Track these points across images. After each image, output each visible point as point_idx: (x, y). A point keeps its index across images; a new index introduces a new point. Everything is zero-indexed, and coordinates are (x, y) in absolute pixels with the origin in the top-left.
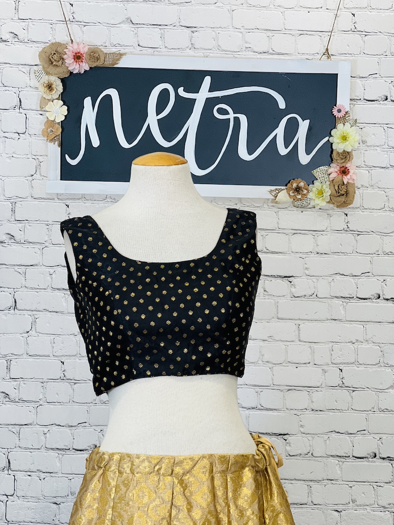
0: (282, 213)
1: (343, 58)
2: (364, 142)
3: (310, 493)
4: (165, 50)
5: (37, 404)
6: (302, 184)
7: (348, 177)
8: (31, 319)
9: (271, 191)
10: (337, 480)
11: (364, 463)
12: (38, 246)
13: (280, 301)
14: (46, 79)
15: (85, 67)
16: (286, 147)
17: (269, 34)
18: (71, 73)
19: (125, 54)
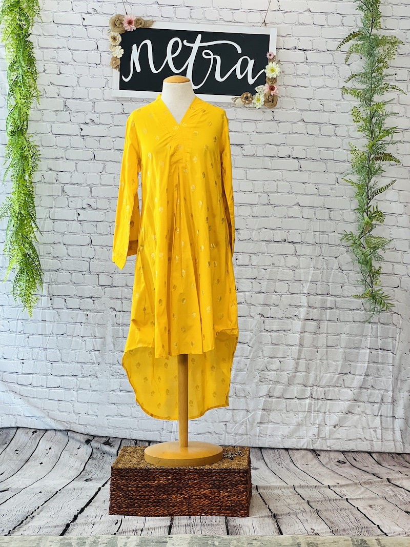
0: (238, 110)
1: (273, 25)
2: (283, 72)
3: (250, 259)
4: (176, 19)
5: (106, 211)
6: (249, 95)
7: (274, 91)
8: (102, 165)
9: (233, 99)
10: (264, 253)
11: (279, 244)
12: (107, 126)
13: (236, 158)
14: (112, 34)
15: (133, 28)
16: (241, 74)
17: (233, 11)
18: (126, 31)
19: (155, 21)
